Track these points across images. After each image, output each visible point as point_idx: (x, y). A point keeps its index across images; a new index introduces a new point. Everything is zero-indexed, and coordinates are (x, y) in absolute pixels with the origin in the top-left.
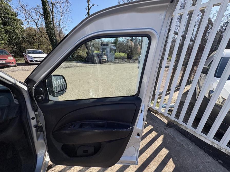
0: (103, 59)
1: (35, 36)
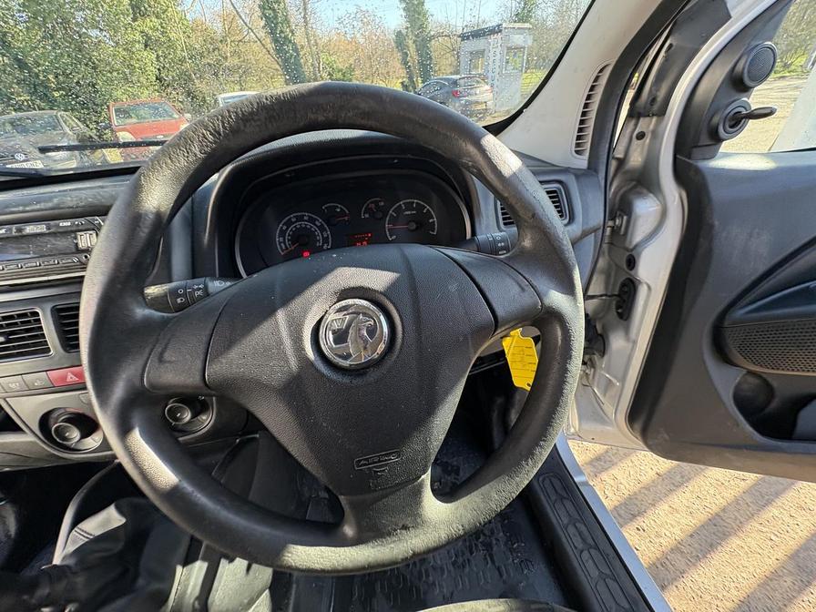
0: (477, 103)
1: (226, 41)
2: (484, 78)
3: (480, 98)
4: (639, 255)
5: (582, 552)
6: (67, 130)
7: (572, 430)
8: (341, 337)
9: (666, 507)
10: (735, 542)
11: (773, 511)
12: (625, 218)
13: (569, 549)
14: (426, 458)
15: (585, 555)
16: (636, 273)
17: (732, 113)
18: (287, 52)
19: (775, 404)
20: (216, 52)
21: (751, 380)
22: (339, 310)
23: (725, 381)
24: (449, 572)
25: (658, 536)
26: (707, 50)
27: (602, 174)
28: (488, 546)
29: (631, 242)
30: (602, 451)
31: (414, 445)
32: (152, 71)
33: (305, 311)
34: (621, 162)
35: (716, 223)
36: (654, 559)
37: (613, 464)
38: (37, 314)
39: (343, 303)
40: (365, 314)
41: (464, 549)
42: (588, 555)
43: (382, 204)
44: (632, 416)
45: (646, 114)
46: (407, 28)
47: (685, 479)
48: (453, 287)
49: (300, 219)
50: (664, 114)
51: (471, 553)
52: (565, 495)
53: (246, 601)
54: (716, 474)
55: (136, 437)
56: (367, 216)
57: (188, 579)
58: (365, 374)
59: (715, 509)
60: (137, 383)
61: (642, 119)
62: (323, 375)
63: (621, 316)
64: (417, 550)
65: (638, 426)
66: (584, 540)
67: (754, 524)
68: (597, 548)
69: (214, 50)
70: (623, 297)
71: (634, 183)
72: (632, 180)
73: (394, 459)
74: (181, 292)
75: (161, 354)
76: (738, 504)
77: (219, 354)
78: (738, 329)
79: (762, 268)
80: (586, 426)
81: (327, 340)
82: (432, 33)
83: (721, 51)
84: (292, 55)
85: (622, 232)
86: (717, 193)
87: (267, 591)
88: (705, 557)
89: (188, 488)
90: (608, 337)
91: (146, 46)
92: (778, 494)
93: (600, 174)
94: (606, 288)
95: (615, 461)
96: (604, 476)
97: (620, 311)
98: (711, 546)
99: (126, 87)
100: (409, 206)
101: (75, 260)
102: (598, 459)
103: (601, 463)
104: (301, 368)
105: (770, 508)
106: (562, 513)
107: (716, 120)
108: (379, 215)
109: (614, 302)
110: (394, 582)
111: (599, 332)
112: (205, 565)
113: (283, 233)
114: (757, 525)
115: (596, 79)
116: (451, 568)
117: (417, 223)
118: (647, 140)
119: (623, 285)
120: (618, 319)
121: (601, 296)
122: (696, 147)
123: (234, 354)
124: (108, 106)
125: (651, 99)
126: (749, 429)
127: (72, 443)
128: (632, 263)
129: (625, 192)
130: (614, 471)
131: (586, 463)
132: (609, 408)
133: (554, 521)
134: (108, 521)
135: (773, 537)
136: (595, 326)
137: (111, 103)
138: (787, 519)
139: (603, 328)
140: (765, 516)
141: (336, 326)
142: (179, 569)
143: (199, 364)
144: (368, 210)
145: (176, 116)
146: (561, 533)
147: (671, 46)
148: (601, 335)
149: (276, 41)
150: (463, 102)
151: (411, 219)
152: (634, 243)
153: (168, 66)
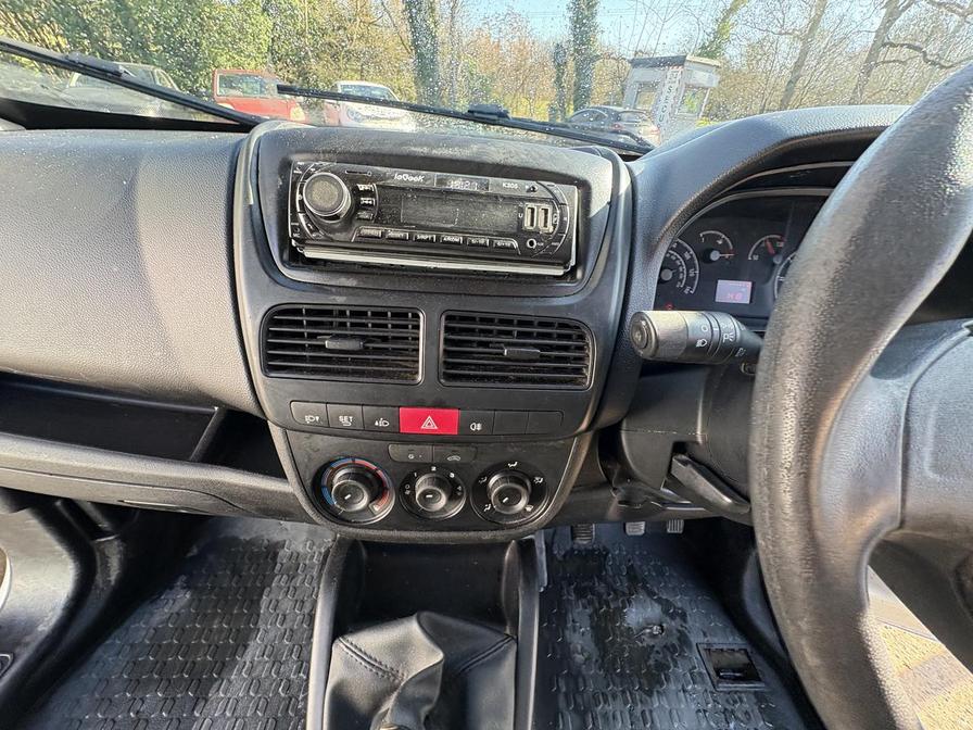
1: (355, 20)
2: (651, 115)
20: (341, 32)
32: (265, 39)
38: (419, 317)
43: (782, 245)
46: (569, 41)
56: (756, 258)
69: (339, 29)
82: (599, 52)
91: (264, 10)
144: (760, 250)
149: (414, 29)
153: (283, 37)
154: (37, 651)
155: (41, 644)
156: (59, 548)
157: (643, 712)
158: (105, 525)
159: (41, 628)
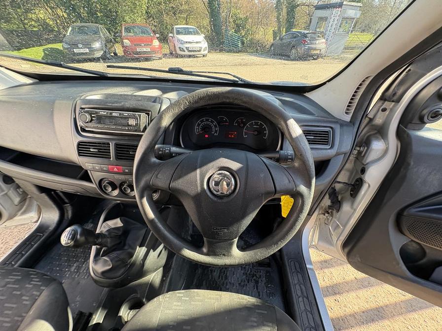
0: (315, 49)
2: (323, 35)
3: (318, 46)
4: (368, 168)
5: (299, 297)
6: (102, 34)
7: (314, 243)
8: (217, 184)
9: (354, 295)
10: (386, 322)
11: (415, 315)
12: (366, 148)
13: (294, 295)
14: (237, 233)
15: (301, 299)
16: (364, 176)
17: (435, 111)
18: (214, 6)
19: (424, 260)
21: (414, 245)
22: (219, 174)
23: (397, 241)
24: (236, 286)
25: (345, 306)
26: (430, 76)
27: (357, 126)
28: (257, 282)
29: (365, 161)
30: (329, 259)
31: (234, 228)
32: (144, 7)
33: (207, 172)
34: (371, 120)
35: (412, 163)
36: (339, 316)
37: (333, 266)
38: (110, 144)
39: (220, 172)
40: (227, 178)
41: (245, 279)
42: (302, 300)
43: (244, 120)
44: (345, 245)
45: (389, 100)
47: (370, 285)
48: (262, 175)
49: (207, 120)
50: (399, 102)
51: (248, 282)
52: (300, 271)
53: (155, 268)
54: (388, 287)
55: (145, 200)
56: (236, 124)
57: (140, 252)
58: (223, 199)
59: (381, 304)
60: (148, 183)
61: (386, 102)
62: (208, 196)
63: (351, 195)
64: (226, 264)
65: (347, 250)
66: (302, 293)
67: (401, 318)
68: (307, 298)
70: (356, 186)
71: (376, 131)
72: (376, 130)
73: (226, 230)
74: (161, 149)
75: (157, 175)
76: (396, 306)
77: (176, 180)
78: (411, 218)
79: (432, 191)
80: (321, 244)
81: (212, 184)
82: (298, 3)
83: (435, 79)
84: (216, 7)
85: (362, 155)
86: (416, 148)
87: (162, 268)
88: (367, 323)
89: (157, 221)
90: (342, 204)
92: (421, 308)
93: (356, 125)
94: (349, 179)
95: (334, 265)
96: (326, 270)
97: (352, 192)
98: (373, 320)
99: (131, 15)
100: (256, 124)
101: (127, 128)
102: (326, 261)
103: (325, 264)
104: (201, 191)
105: (414, 314)
106: (296, 279)
107: (425, 112)
108: (242, 125)
109: (350, 188)
110: (211, 283)
111: (339, 200)
112: (146, 249)
113: (199, 125)
114: (402, 319)
115: (364, 81)
116: (238, 285)
117: (258, 132)
118: (387, 112)
119: (357, 180)
120: (350, 196)
121: (344, 183)
122: (411, 123)
123: (180, 181)
124: (121, 24)
125: (394, 93)
126: (404, 268)
127: (107, 192)
128: (363, 171)
129: (370, 135)
130: (332, 270)
131: (318, 262)
132: (335, 238)
133: (291, 281)
134: (116, 223)
135: (410, 327)
136: (338, 197)
137: (123, 23)
138: (422, 321)
139: (342, 199)
140: (410, 316)
141: (216, 179)
142: (138, 247)
143: (168, 182)
144: (237, 122)
145: (152, 35)
146: (292, 287)
147: (410, 70)
148: (339, 202)
150: (307, 47)
151: (256, 130)
152: (368, 161)
153: (152, 5)
154: (49, 234)
155: (50, 233)
156: (54, 206)
157: (224, 271)
158: (66, 201)
159: (50, 228)
